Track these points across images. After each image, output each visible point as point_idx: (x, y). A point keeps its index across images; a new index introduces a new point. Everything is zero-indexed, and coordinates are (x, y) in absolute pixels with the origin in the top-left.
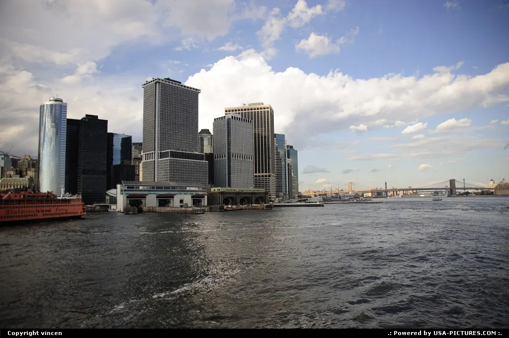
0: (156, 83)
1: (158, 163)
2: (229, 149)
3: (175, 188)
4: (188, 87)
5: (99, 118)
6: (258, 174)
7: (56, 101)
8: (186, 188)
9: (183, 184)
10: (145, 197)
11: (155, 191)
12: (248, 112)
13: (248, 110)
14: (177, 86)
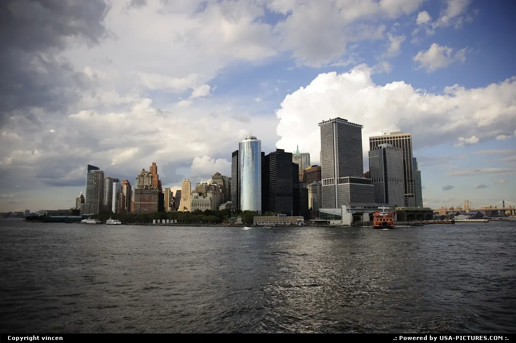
0: (333, 122)
1: (337, 187)
2: (386, 174)
3: (375, 208)
4: (350, 123)
5: (285, 151)
6: (408, 194)
7: (252, 139)
8: (377, 208)
9: (376, 205)
10: (362, 215)
11: (367, 210)
12: (394, 141)
13: (391, 138)
14: (345, 123)
